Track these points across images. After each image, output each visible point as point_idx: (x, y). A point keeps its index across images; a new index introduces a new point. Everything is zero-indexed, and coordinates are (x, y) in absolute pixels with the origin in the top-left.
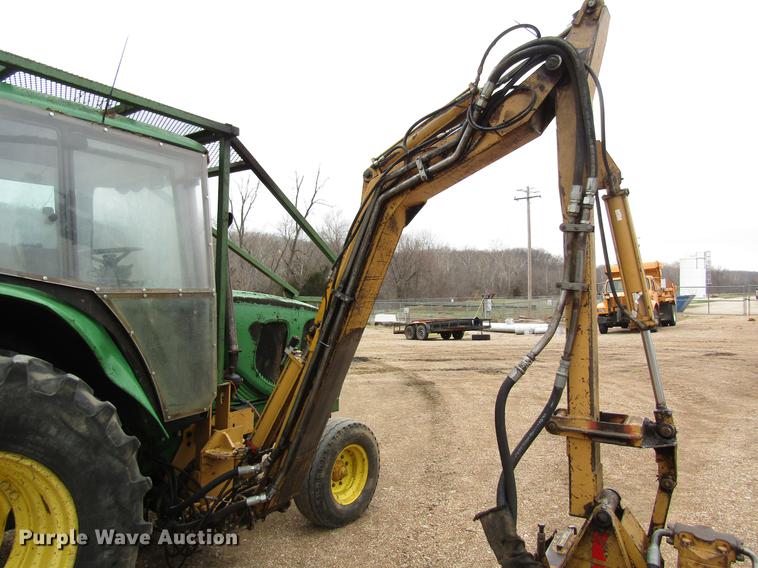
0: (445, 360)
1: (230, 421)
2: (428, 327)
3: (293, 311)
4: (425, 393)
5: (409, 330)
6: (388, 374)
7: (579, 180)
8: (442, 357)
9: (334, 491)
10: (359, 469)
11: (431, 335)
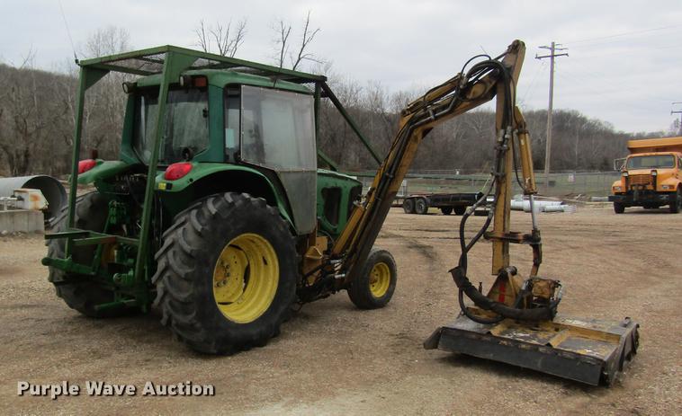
0: (443, 231)
1: (317, 242)
2: (429, 200)
3: (343, 181)
4: (424, 253)
5: (408, 204)
6: (390, 239)
7: (504, 127)
8: (442, 229)
9: (372, 289)
10: (384, 280)
11: (431, 210)
